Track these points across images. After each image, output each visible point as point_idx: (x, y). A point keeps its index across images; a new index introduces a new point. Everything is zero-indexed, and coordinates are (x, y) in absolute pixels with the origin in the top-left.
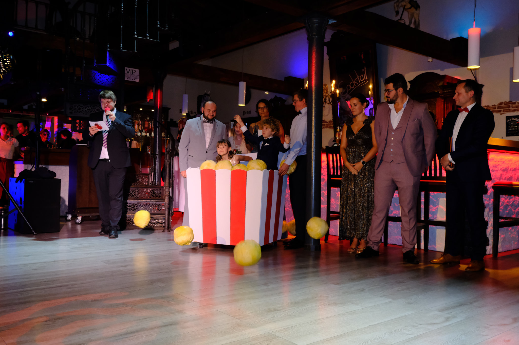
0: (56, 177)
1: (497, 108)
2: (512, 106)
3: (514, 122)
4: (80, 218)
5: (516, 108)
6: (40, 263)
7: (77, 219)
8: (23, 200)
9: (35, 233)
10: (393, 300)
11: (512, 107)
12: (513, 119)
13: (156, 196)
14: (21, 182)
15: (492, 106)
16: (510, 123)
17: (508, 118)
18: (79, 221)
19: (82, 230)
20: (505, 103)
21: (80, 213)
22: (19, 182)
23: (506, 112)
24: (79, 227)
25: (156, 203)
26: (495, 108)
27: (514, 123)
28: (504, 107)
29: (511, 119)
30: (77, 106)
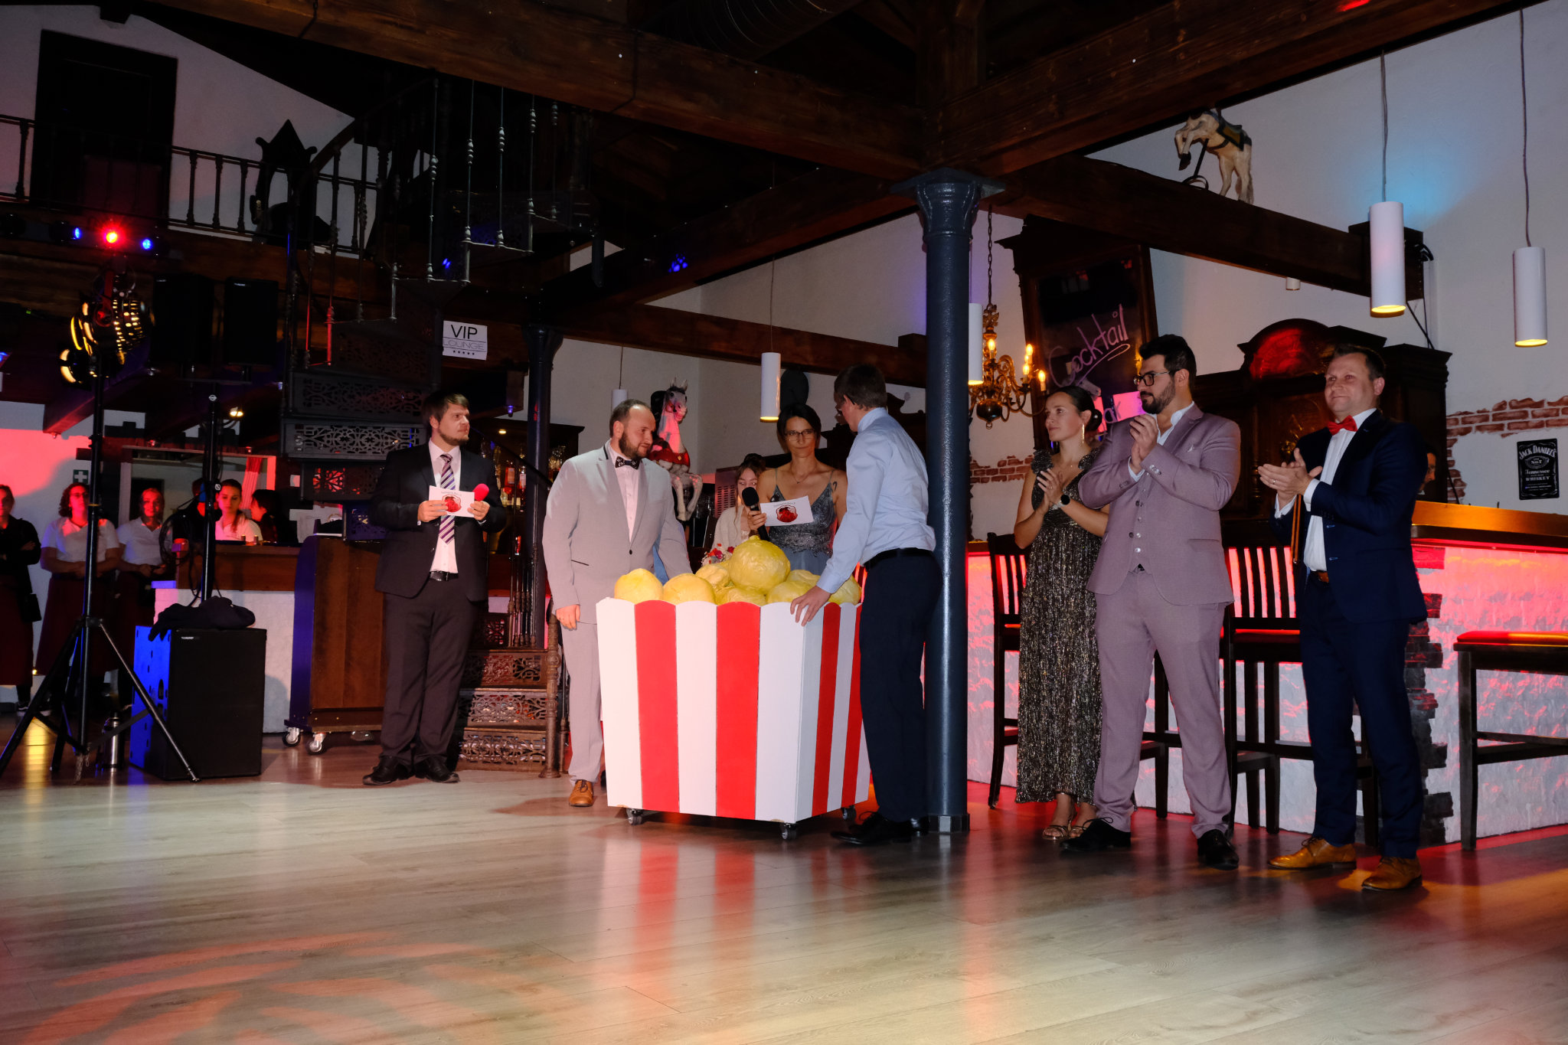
0: (257, 625)
1: (1491, 418)
2: (1532, 412)
3: (1540, 459)
4: (319, 738)
5: (1545, 419)
6: (193, 856)
7: (313, 739)
8: (166, 686)
9: (197, 777)
10: (1121, 966)
11: (1534, 416)
12: (1536, 450)
13: (526, 675)
14: (162, 638)
15: (1477, 414)
16: (1530, 462)
17: (1522, 446)
18: (318, 746)
19: (325, 770)
20: (1514, 404)
21: (321, 724)
22: (158, 638)
23: (1518, 428)
24: (317, 764)
25: (524, 696)
26: (1486, 419)
27: (1540, 461)
28: (1510, 415)
29: (1532, 450)
30: (313, 431)
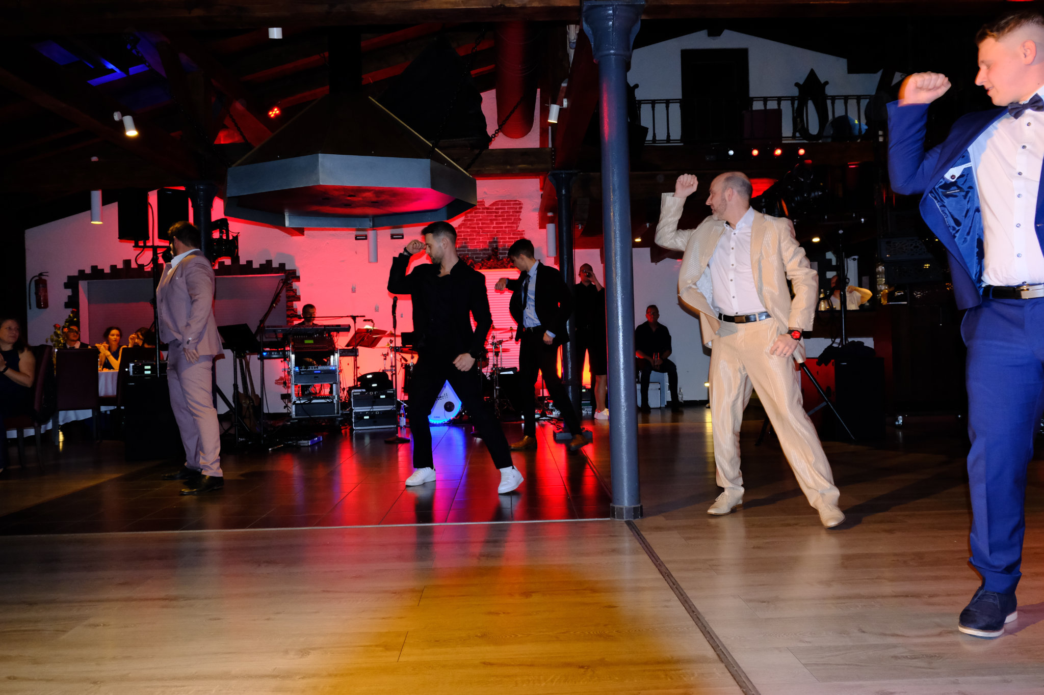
7: (897, 419)
8: (833, 388)
22: (823, 364)
30: (897, 244)
